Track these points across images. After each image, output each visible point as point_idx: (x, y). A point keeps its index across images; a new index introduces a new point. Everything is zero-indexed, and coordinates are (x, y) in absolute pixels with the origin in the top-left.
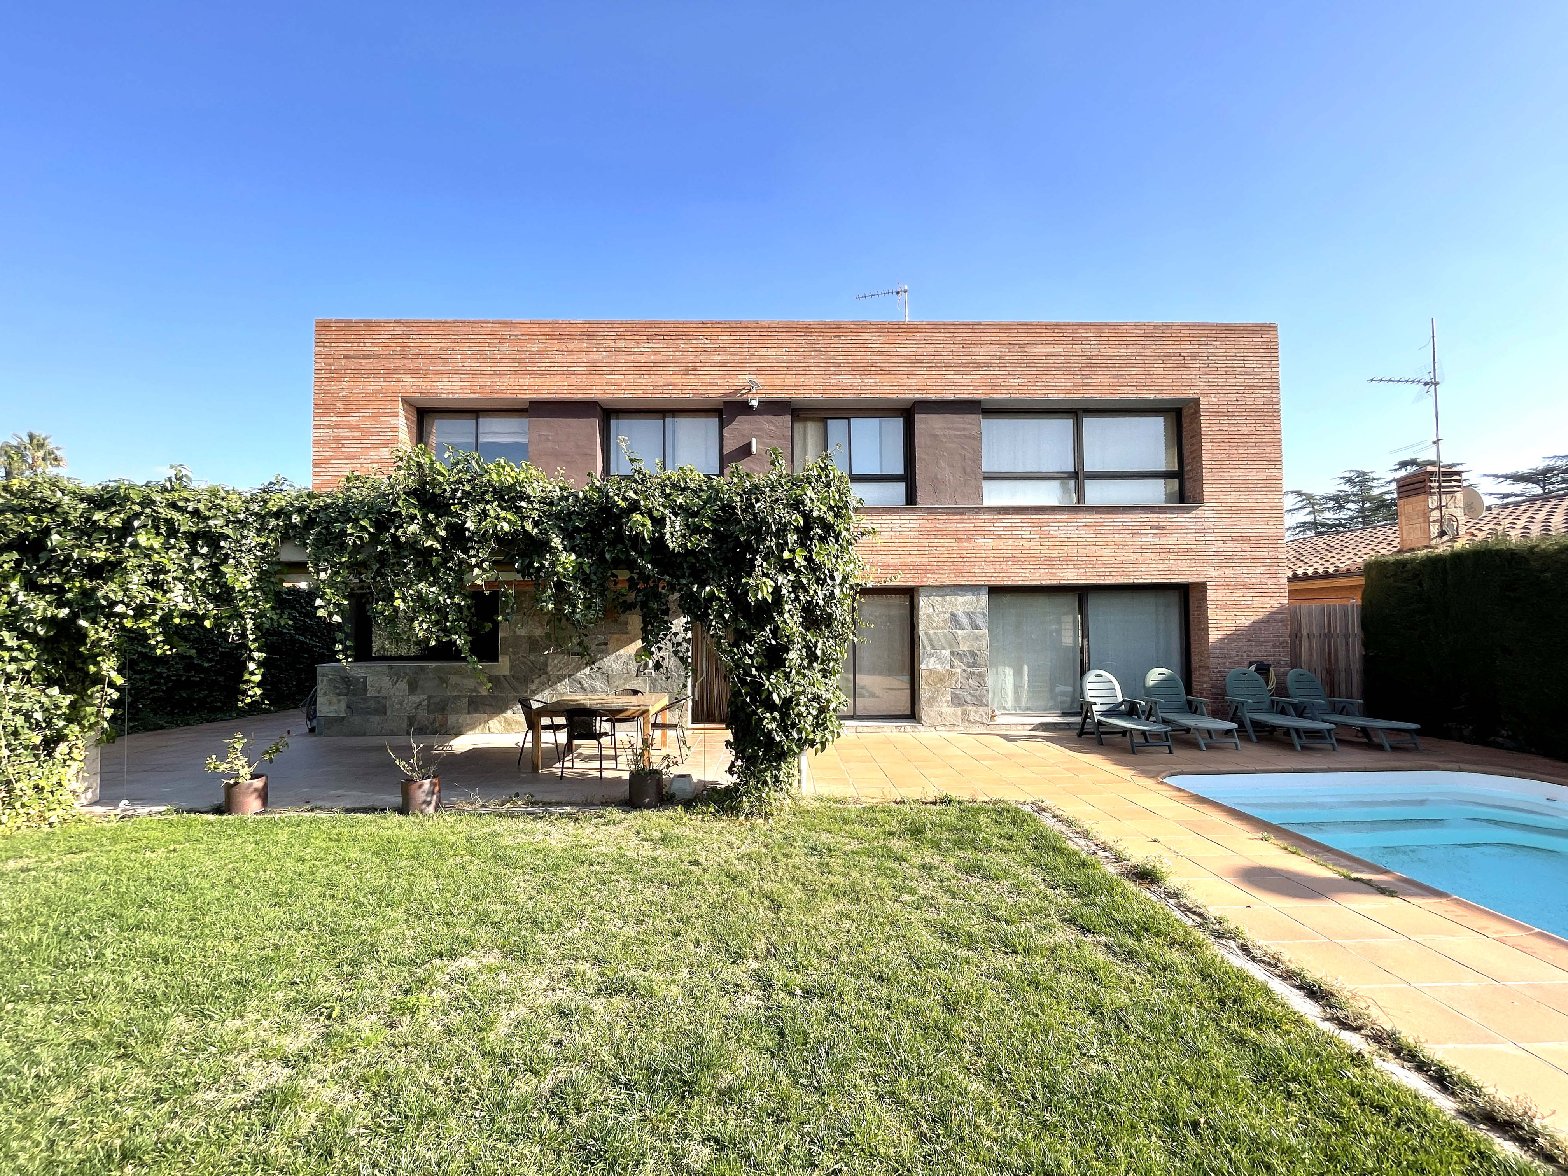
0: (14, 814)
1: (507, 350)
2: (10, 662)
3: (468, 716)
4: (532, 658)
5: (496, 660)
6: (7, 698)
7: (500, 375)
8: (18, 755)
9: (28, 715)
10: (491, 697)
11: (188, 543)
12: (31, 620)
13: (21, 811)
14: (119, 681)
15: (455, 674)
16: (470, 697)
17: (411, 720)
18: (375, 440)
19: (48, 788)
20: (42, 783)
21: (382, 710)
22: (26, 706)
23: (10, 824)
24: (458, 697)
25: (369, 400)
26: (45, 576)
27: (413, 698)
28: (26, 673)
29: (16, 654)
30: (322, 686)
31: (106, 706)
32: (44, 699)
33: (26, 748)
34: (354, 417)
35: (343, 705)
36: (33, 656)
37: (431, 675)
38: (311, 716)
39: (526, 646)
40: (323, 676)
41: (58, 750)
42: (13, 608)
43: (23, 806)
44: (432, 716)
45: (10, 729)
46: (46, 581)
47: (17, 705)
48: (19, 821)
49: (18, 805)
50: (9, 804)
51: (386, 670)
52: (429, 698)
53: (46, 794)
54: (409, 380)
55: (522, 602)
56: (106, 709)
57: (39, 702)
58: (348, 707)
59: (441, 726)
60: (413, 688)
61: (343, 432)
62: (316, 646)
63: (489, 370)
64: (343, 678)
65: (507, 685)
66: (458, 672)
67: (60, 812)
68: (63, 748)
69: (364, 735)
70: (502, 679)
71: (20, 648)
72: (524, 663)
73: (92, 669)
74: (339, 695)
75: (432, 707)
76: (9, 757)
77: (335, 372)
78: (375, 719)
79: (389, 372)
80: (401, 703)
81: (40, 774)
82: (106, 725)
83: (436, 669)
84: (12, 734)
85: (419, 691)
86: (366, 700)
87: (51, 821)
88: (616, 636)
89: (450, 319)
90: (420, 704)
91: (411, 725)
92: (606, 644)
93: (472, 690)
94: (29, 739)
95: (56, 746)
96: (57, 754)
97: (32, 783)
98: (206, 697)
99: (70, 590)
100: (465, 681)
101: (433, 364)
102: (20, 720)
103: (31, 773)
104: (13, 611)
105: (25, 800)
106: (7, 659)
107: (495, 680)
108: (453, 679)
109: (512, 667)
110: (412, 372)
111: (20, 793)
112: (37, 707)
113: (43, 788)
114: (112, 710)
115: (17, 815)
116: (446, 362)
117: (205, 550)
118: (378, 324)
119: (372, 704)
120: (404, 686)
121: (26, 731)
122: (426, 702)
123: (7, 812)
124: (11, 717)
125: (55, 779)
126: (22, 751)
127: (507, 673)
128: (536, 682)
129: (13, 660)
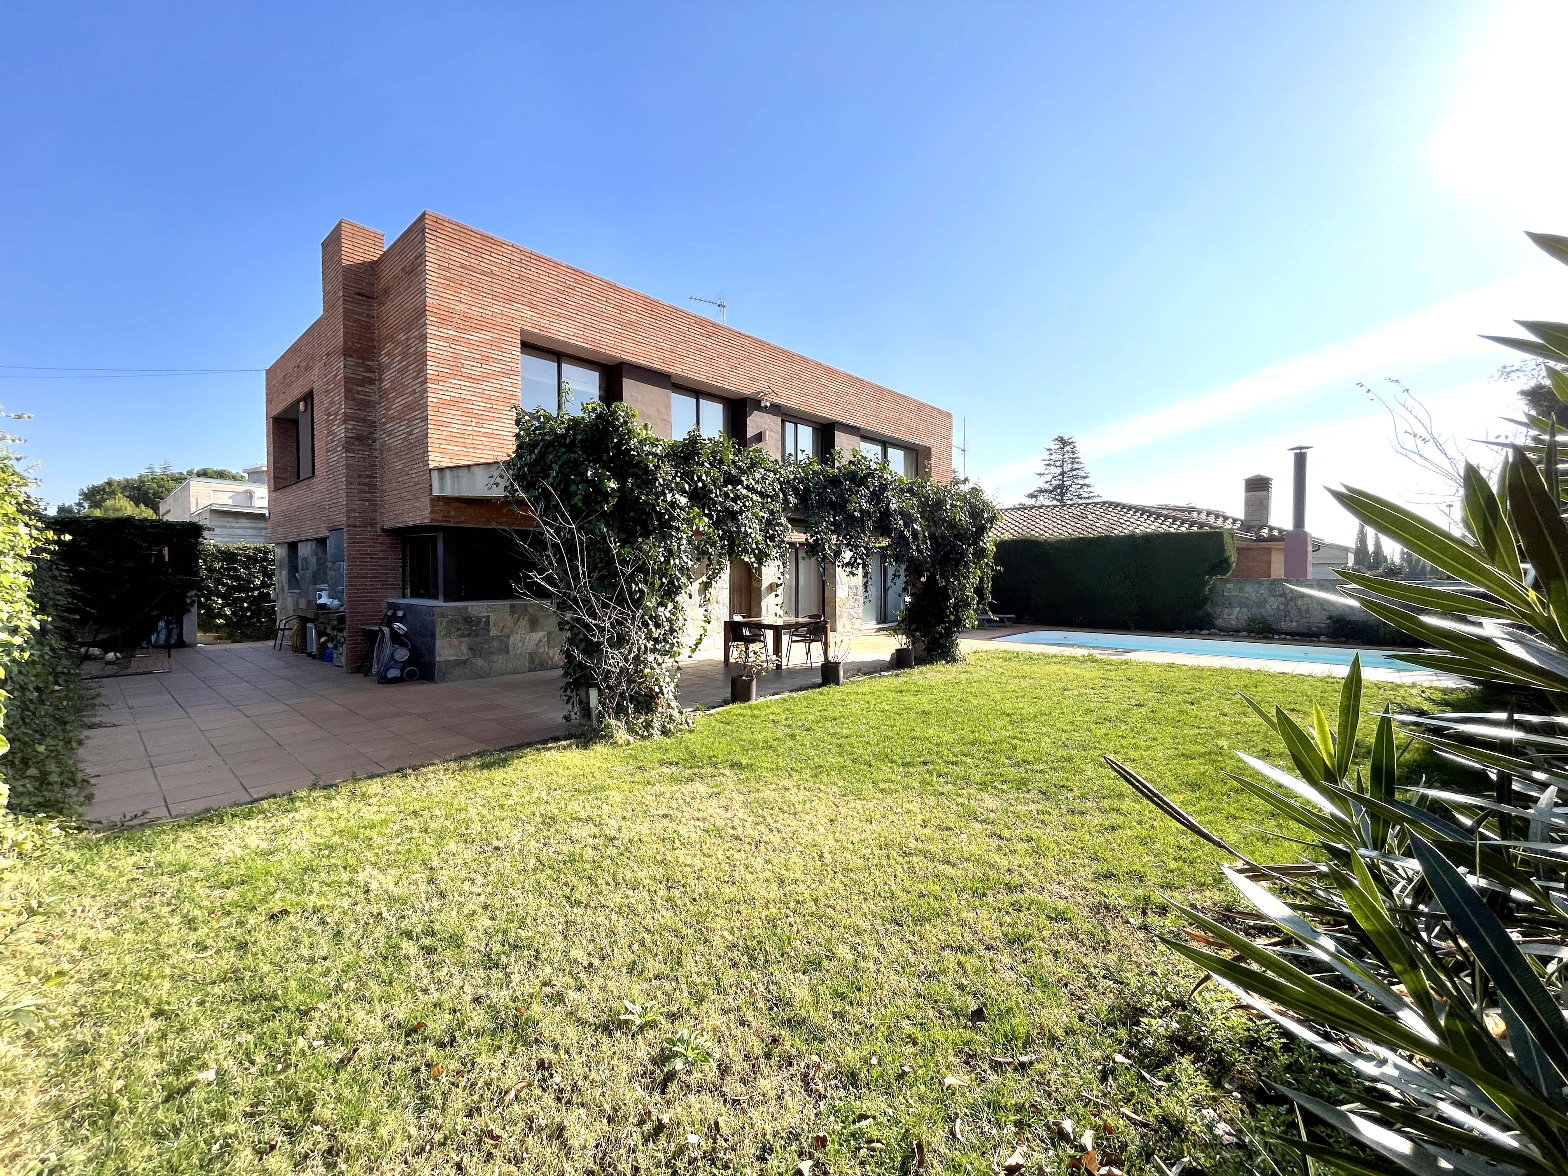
17: (533, 657)
18: (497, 367)
21: (504, 649)
25: (491, 325)
27: (534, 635)
34: (475, 336)
35: (464, 649)
37: (550, 612)
40: (442, 617)
44: (551, 652)
51: (508, 608)
52: (549, 634)
54: (528, 313)
58: (470, 649)
60: (534, 627)
61: (463, 351)
64: (464, 620)
69: (488, 676)
74: (461, 636)
75: (552, 643)
77: (450, 279)
78: (498, 659)
79: (510, 300)
80: (523, 641)
85: (539, 628)
86: (488, 640)
89: (564, 263)
90: (540, 641)
91: (532, 662)
101: (551, 303)
110: (532, 307)
116: (562, 306)
118: (501, 244)
119: (495, 643)
120: (525, 623)
122: (546, 638)
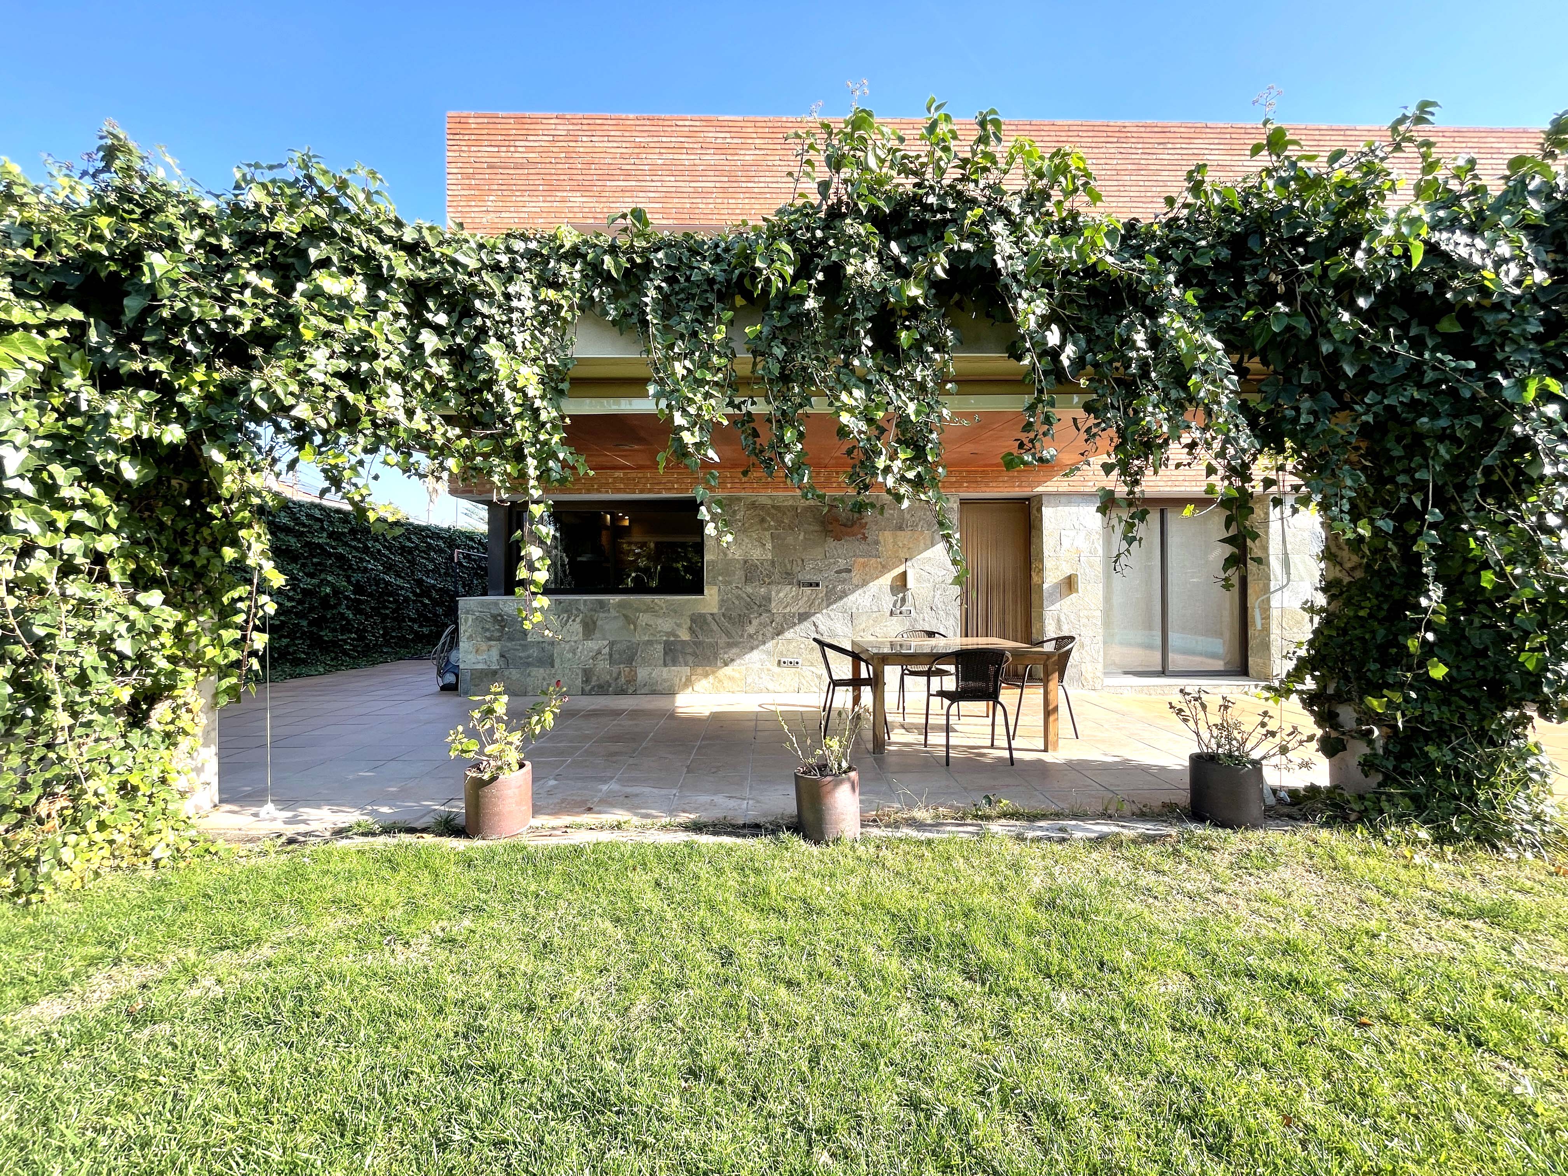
0: (84, 843)
1: (710, 158)
2: (68, 532)
3: (665, 669)
4: (749, 590)
5: (701, 592)
6: (65, 608)
7: (704, 194)
8: (88, 724)
9: (106, 642)
10: (695, 643)
11: (406, 304)
12: (110, 443)
13: (98, 837)
14: (278, 580)
15: (645, 611)
16: (666, 642)
17: (587, 674)
19: (144, 789)
20: (134, 780)
21: (548, 661)
22: (102, 625)
23: (77, 866)
24: (650, 643)
26: (132, 356)
27: (590, 644)
28: (99, 558)
29: (81, 515)
30: (466, 625)
31: (256, 628)
32: (134, 613)
33: (103, 710)
35: (495, 654)
36: (112, 522)
37: (613, 613)
38: (446, 667)
39: (740, 574)
40: (467, 612)
41: (155, 714)
42: (70, 421)
43: (102, 826)
44: (615, 670)
45: (71, 673)
46: (137, 366)
47: (82, 624)
48: (96, 857)
49: (91, 826)
50: (75, 821)
51: (552, 605)
52: (612, 644)
53: (142, 801)
54: (577, 199)
55: (734, 512)
56: (256, 635)
57: (126, 619)
58: (502, 656)
59: (628, 682)
60: (589, 628)
62: (402, 588)
63: (687, 187)
64: (494, 617)
65: (715, 627)
66: (649, 609)
67: (170, 837)
68: (161, 712)
69: (525, 694)
70: (710, 618)
71: (88, 506)
72: (738, 597)
73: (229, 553)
74: (490, 639)
75: (616, 656)
76: (71, 728)
77: (477, 187)
78: (539, 673)
79: (551, 189)
80: (574, 651)
81: (130, 762)
82: (255, 664)
83: (621, 605)
84: (75, 683)
85: (597, 634)
86: (525, 647)
87: (155, 855)
88: (862, 560)
90: (599, 652)
91: (587, 681)
92: (849, 571)
93: (668, 634)
94: (109, 693)
95: (151, 707)
96: (153, 723)
97: (116, 780)
98: (287, 646)
99: (187, 390)
100: (660, 621)
101: (611, 177)
102: (90, 655)
103: (114, 761)
104: (71, 427)
105: (104, 814)
106: (62, 524)
107: (699, 622)
108: (644, 619)
109: (722, 602)
110: (582, 189)
111: (95, 801)
112: (122, 627)
113: (135, 789)
114: (265, 637)
115: (92, 844)
116: (628, 175)
117: (442, 319)
119: (534, 652)
120: (576, 627)
121: (103, 676)
122: (607, 650)
123: (71, 839)
124: (72, 647)
125: (155, 773)
126: (96, 716)
127: (715, 611)
128: (755, 622)
129: (75, 528)
